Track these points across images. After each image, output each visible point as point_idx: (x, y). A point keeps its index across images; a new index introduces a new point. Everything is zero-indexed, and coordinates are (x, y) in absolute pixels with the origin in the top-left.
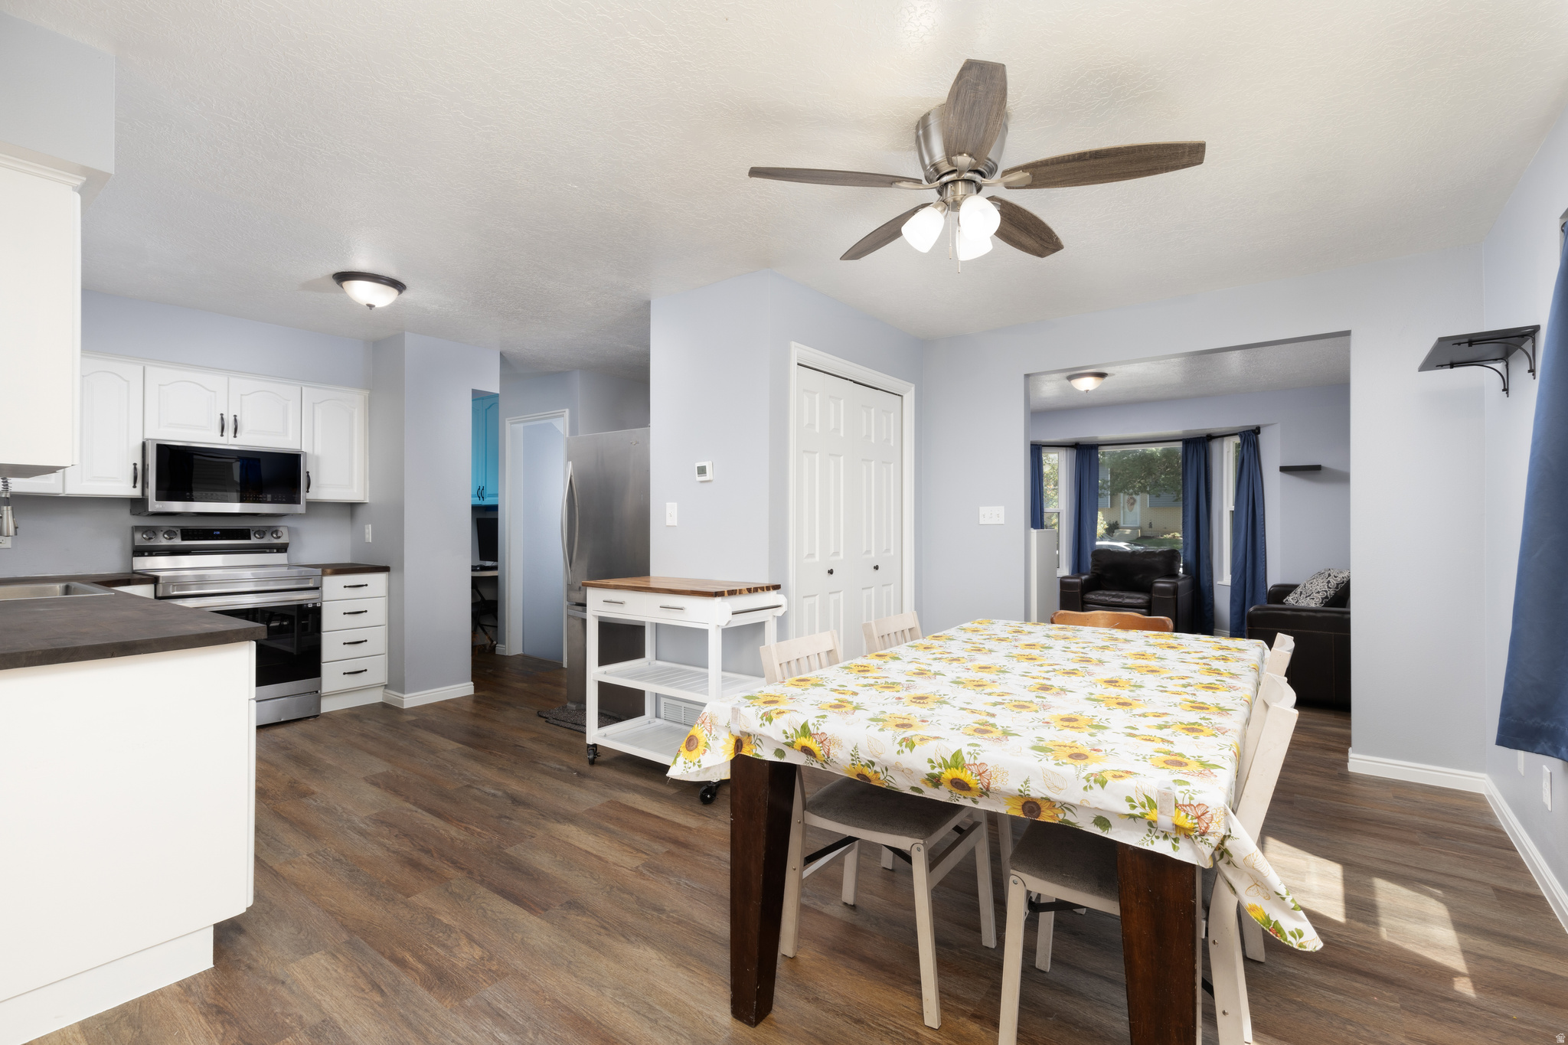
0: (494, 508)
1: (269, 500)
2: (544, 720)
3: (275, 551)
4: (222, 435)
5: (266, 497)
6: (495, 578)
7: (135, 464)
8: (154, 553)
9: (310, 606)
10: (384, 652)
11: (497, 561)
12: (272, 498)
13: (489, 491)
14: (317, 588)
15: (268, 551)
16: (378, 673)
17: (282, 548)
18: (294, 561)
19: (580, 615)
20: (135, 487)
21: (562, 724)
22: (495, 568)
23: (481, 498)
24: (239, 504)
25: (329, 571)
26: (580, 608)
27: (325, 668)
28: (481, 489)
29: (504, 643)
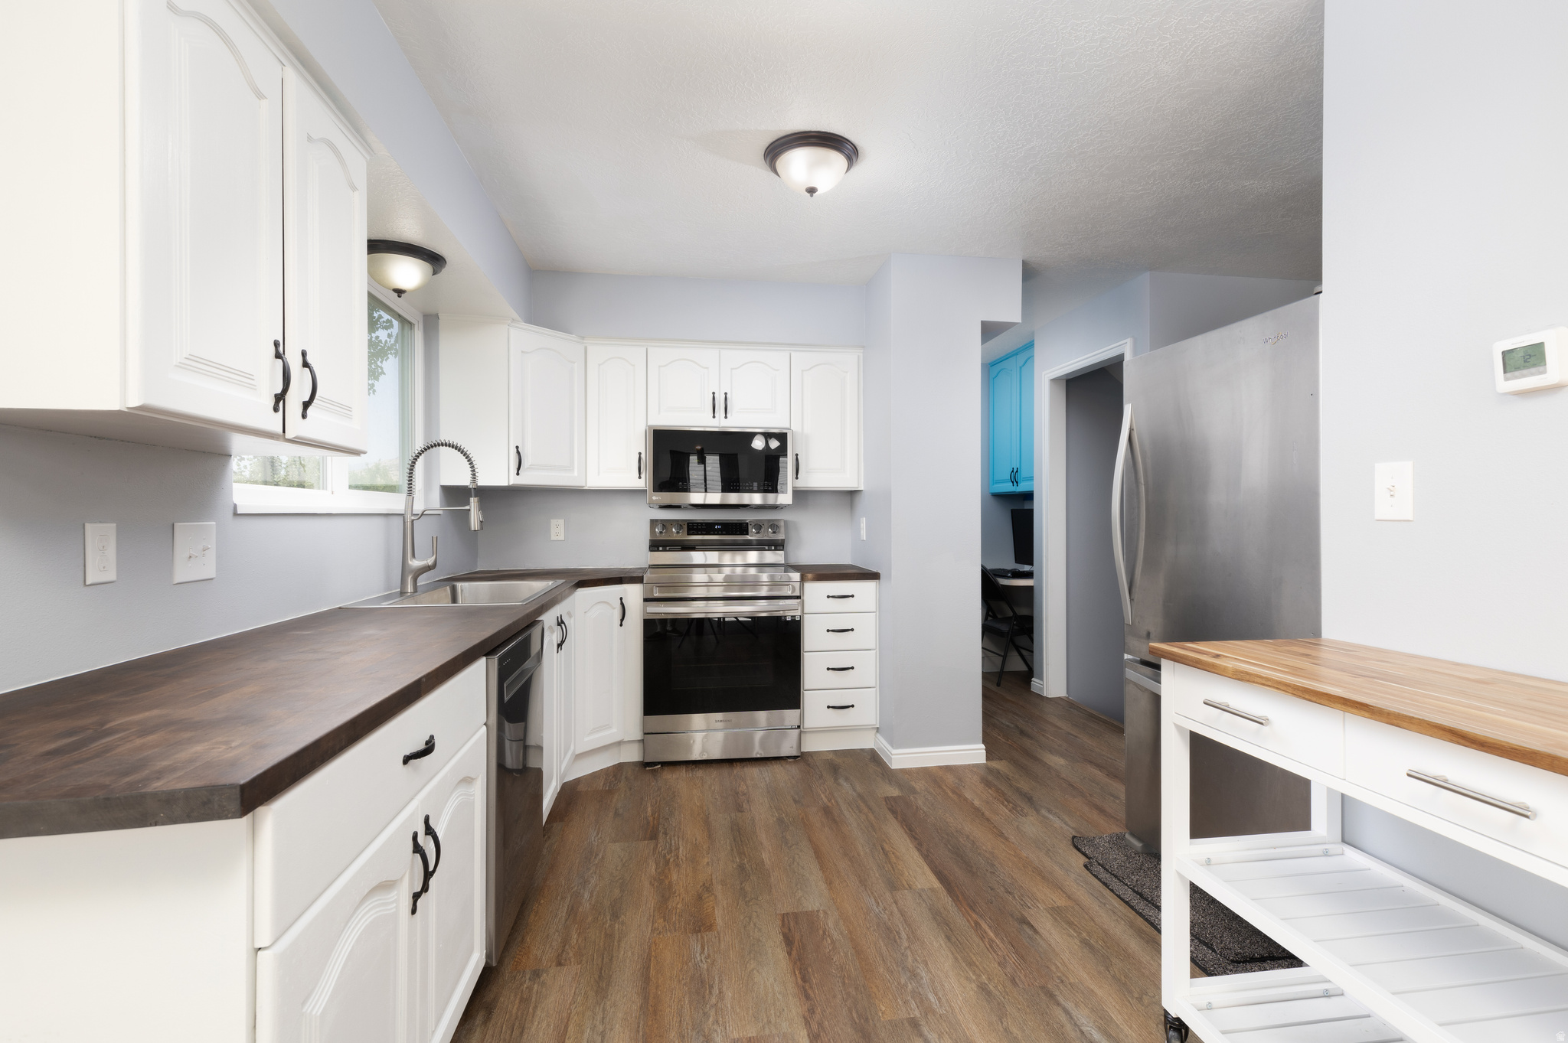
0: (1029, 496)
1: (755, 488)
2: (1083, 860)
3: (773, 548)
4: (714, 417)
5: (752, 486)
6: (1030, 590)
7: (640, 454)
8: (668, 548)
9: (789, 619)
10: (874, 685)
11: (1032, 565)
12: (759, 486)
13: (1023, 474)
14: (798, 597)
15: (767, 548)
16: (867, 712)
17: (778, 545)
18: (793, 561)
19: (1149, 684)
20: (640, 477)
21: (1115, 884)
22: (1029, 575)
23: (1015, 483)
24: (720, 494)
25: (810, 576)
26: (1148, 670)
27: (808, 698)
28: (1015, 471)
29: (1041, 678)
